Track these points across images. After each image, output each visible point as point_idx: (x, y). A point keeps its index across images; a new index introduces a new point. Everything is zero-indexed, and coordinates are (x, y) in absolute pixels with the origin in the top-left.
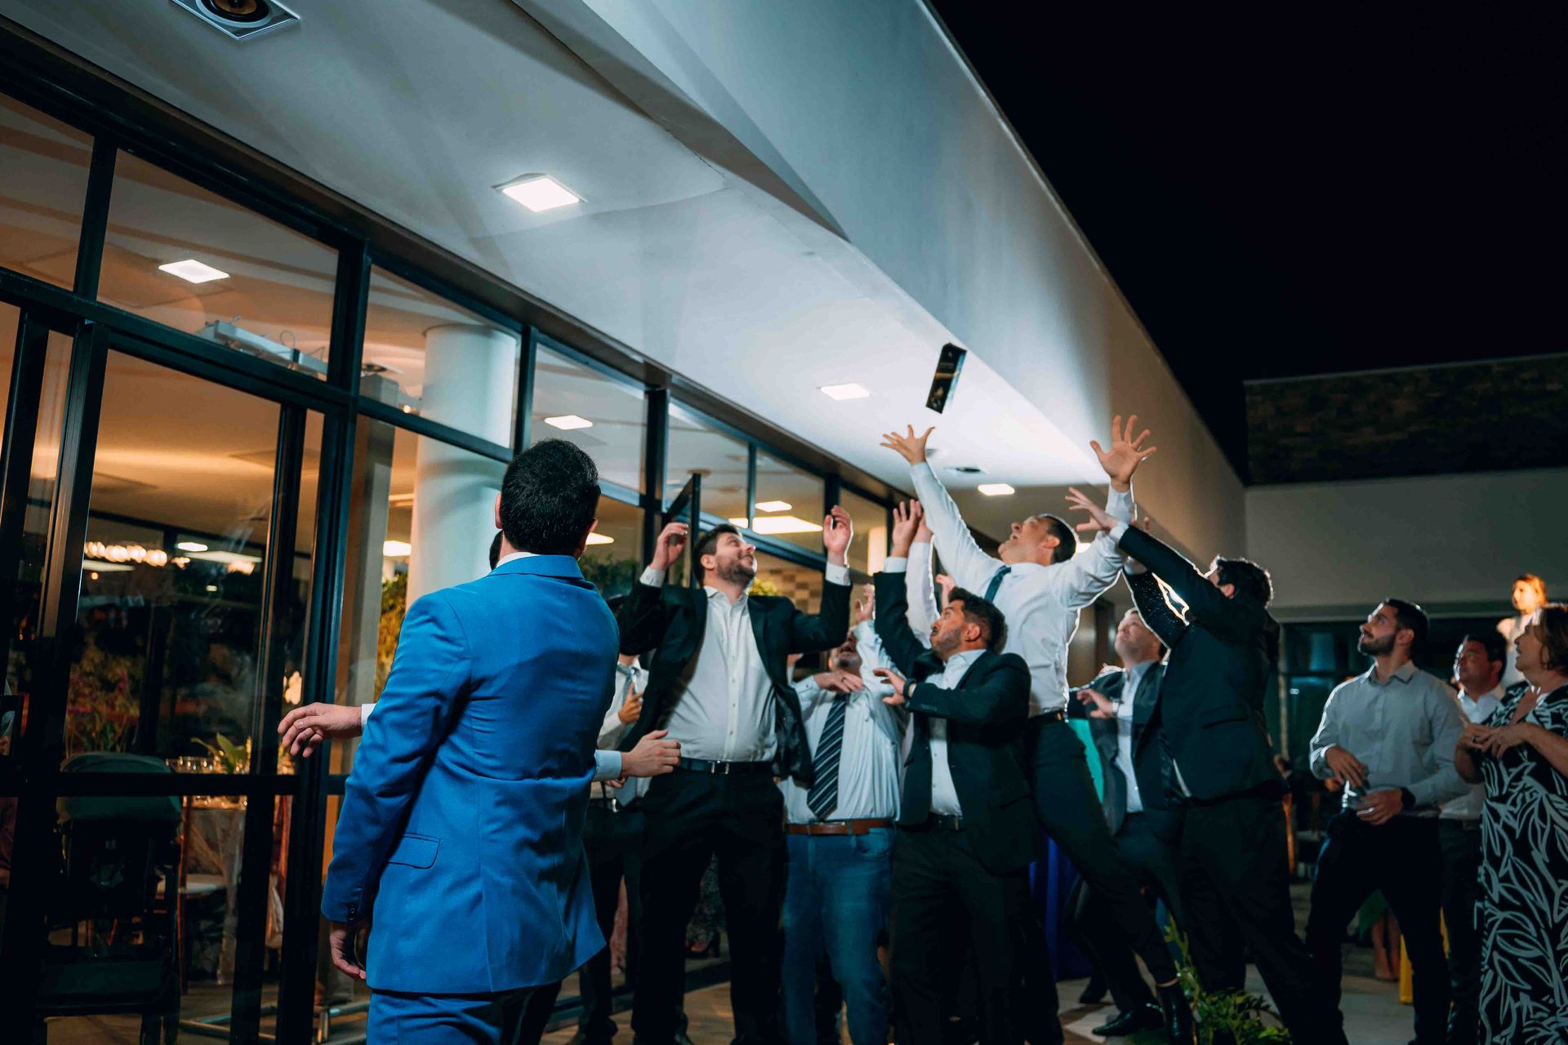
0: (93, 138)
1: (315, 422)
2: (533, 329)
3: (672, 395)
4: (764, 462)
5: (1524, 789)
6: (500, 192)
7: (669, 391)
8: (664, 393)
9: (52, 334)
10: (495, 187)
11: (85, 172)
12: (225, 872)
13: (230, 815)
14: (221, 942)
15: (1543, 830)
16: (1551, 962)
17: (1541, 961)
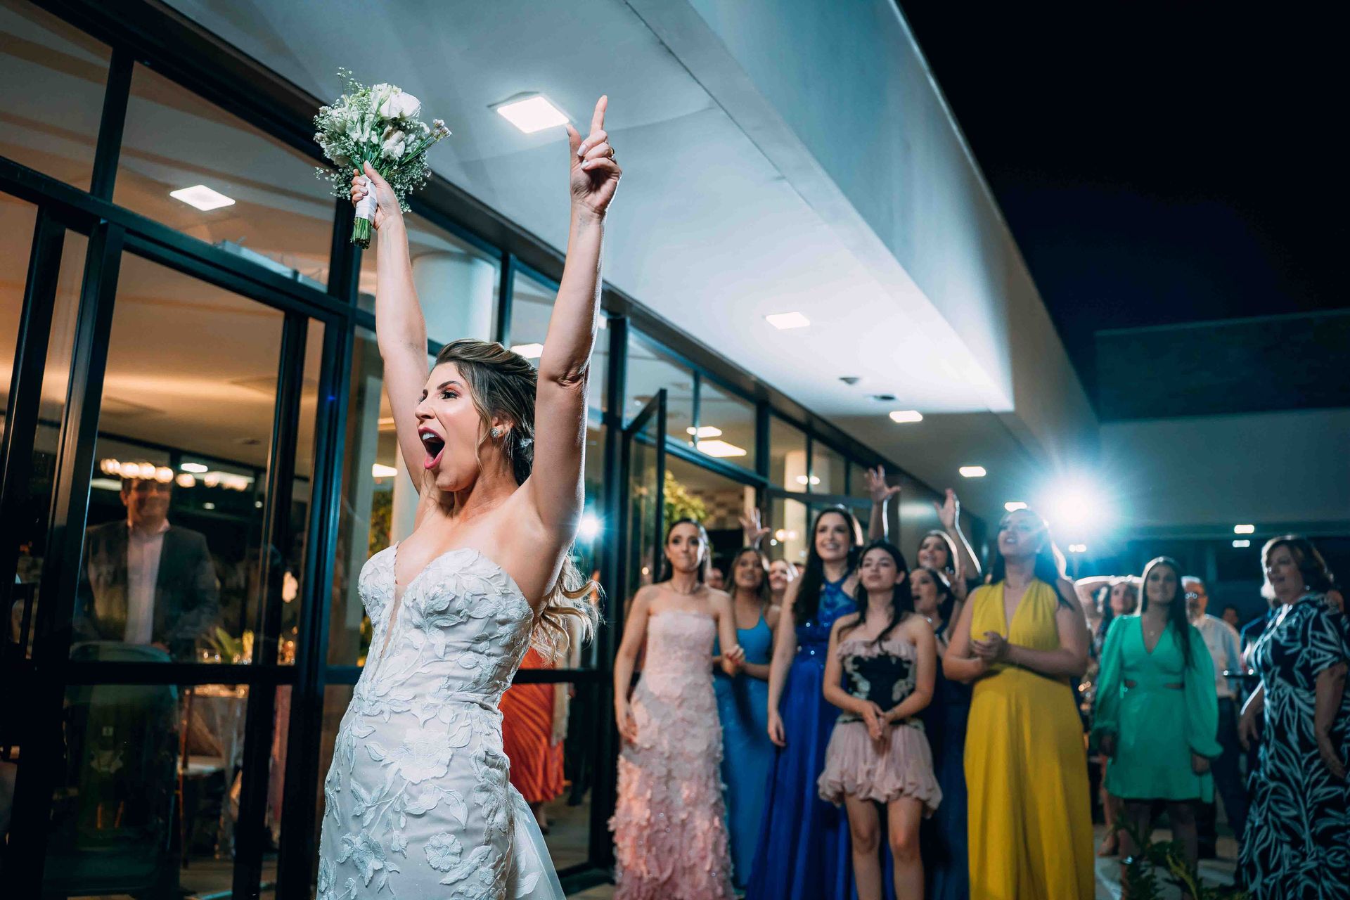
0: (111, 49)
1: (316, 330)
2: (512, 256)
3: (633, 324)
4: (706, 390)
5: (1278, 687)
6: (494, 112)
7: (628, 320)
8: (623, 322)
9: (68, 232)
10: (490, 106)
11: (102, 89)
12: (224, 753)
13: (230, 702)
14: (219, 819)
15: (1294, 718)
16: (1304, 819)
17: (1297, 819)
